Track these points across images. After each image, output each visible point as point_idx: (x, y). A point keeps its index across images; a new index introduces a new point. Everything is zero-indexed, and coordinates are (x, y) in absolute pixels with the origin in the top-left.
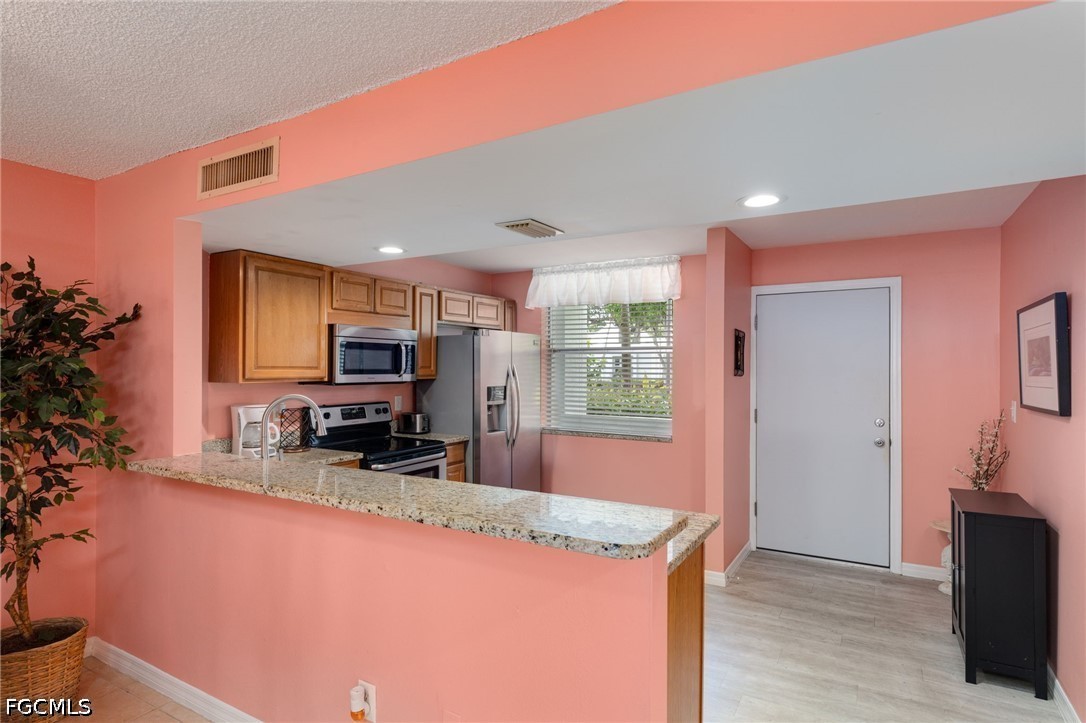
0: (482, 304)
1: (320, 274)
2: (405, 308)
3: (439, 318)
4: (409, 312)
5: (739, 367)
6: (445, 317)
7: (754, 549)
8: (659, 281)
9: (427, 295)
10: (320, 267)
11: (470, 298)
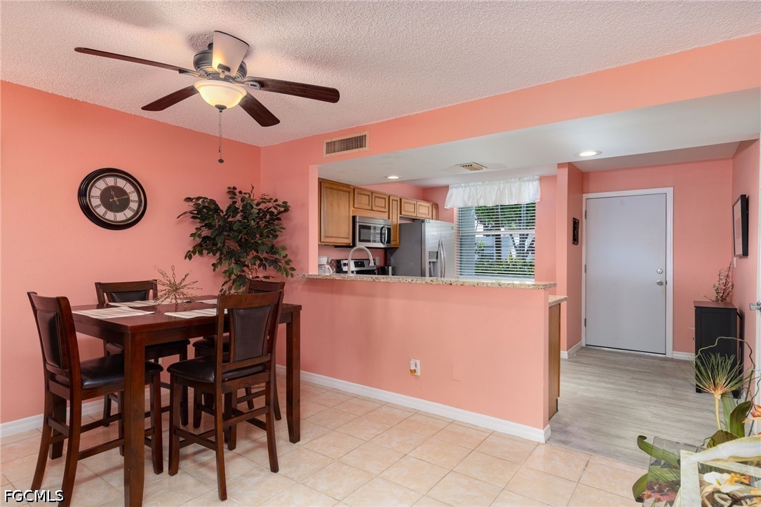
0: (421, 205)
1: (349, 190)
2: (385, 208)
3: (401, 214)
4: (387, 210)
5: (575, 239)
6: (403, 213)
7: (584, 345)
8: (527, 192)
9: (395, 200)
10: (348, 186)
11: (415, 202)
